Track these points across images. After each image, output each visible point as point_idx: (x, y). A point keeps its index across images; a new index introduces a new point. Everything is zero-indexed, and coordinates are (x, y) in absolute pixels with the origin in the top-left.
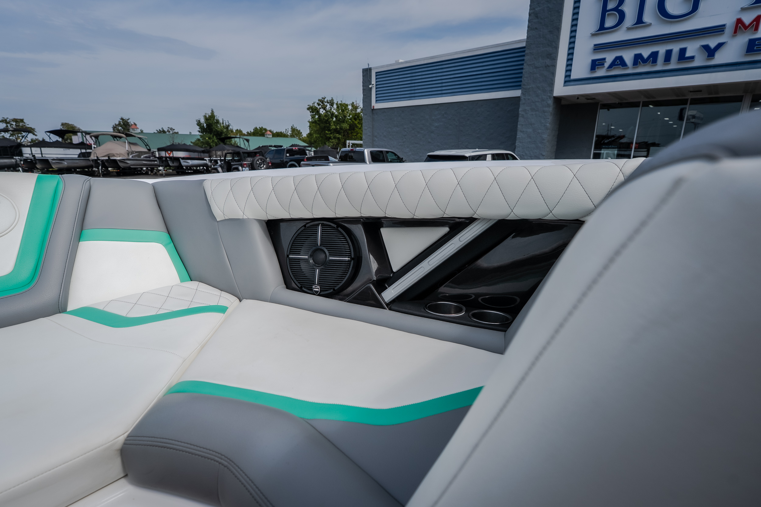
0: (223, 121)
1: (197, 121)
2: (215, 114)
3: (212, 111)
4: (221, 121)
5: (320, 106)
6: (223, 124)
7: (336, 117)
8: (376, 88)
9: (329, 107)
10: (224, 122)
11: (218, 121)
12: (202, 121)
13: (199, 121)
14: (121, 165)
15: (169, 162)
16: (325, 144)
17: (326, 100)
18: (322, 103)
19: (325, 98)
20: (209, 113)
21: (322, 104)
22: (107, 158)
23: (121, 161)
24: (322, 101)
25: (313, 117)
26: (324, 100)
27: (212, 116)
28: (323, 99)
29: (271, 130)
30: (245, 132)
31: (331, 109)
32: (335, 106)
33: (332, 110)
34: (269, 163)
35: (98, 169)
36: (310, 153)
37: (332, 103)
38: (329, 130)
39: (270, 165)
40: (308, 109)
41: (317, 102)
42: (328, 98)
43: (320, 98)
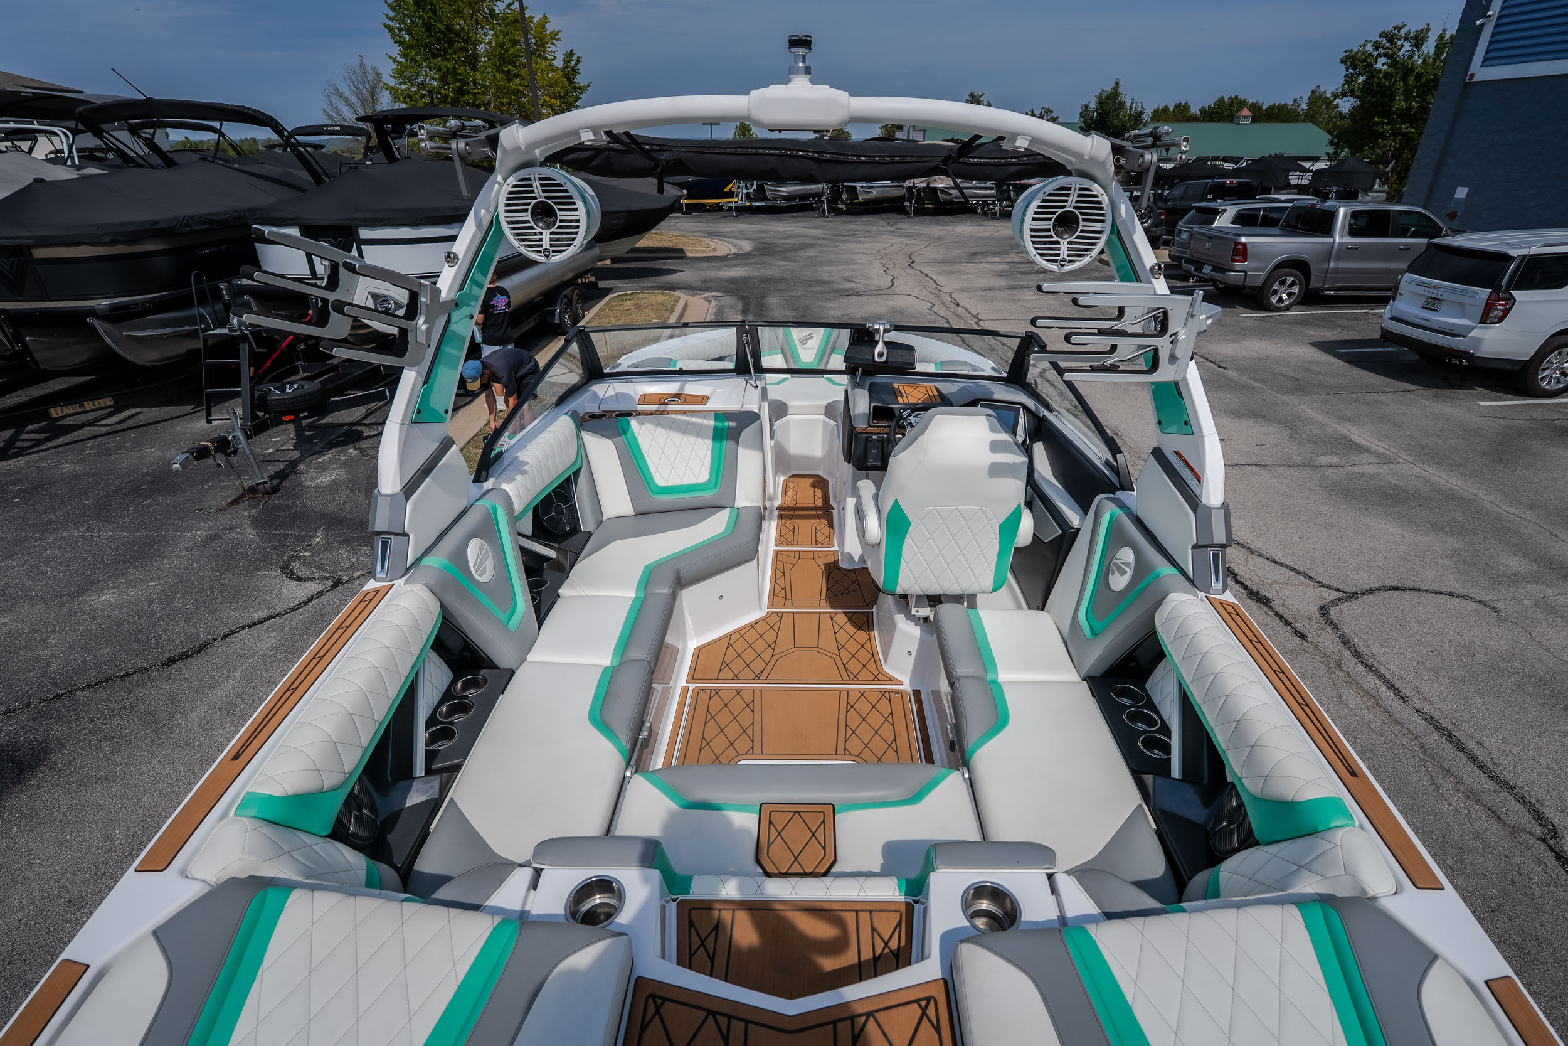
0: (1132, 103)
1: (1082, 107)
2: (1121, 90)
3: (1117, 84)
4: (1127, 105)
5: (1381, 51)
6: (1131, 110)
7: (1419, 77)
8: (1496, 26)
9: (1408, 51)
10: (1134, 105)
11: (1122, 103)
12: (1093, 105)
13: (1086, 107)
14: (941, 196)
15: (1012, 193)
16: (1361, 151)
17: (1403, 32)
18: (1390, 41)
19: (1404, 26)
20: (1109, 88)
21: (1388, 45)
22: (925, 185)
23: (942, 191)
24: (1390, 37)
25: (1349, 80)
26: (1399, 31)
27: (1115, 93)
28: (1396, 32)
29: (1257, 102)
30: (1195, 110)
31: (1410, 57)
32: (1429, 47)
33: (1416, 57)
34: (1160, 214)
35: (911, 203)
36: (1303, 176)
37: (1418, 40)
38: (1386, 113)
39: (1163, 217)
40: (1343, 61)
41: (1376, 38)
42: (1413, 27)
43: (1389, 28)
